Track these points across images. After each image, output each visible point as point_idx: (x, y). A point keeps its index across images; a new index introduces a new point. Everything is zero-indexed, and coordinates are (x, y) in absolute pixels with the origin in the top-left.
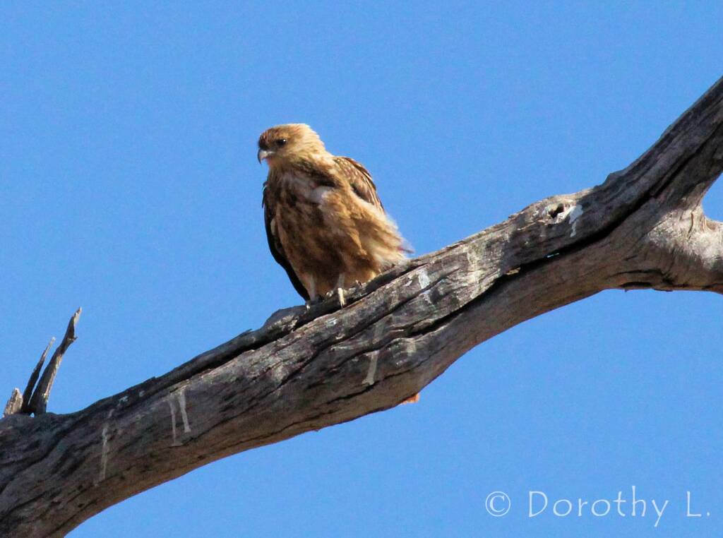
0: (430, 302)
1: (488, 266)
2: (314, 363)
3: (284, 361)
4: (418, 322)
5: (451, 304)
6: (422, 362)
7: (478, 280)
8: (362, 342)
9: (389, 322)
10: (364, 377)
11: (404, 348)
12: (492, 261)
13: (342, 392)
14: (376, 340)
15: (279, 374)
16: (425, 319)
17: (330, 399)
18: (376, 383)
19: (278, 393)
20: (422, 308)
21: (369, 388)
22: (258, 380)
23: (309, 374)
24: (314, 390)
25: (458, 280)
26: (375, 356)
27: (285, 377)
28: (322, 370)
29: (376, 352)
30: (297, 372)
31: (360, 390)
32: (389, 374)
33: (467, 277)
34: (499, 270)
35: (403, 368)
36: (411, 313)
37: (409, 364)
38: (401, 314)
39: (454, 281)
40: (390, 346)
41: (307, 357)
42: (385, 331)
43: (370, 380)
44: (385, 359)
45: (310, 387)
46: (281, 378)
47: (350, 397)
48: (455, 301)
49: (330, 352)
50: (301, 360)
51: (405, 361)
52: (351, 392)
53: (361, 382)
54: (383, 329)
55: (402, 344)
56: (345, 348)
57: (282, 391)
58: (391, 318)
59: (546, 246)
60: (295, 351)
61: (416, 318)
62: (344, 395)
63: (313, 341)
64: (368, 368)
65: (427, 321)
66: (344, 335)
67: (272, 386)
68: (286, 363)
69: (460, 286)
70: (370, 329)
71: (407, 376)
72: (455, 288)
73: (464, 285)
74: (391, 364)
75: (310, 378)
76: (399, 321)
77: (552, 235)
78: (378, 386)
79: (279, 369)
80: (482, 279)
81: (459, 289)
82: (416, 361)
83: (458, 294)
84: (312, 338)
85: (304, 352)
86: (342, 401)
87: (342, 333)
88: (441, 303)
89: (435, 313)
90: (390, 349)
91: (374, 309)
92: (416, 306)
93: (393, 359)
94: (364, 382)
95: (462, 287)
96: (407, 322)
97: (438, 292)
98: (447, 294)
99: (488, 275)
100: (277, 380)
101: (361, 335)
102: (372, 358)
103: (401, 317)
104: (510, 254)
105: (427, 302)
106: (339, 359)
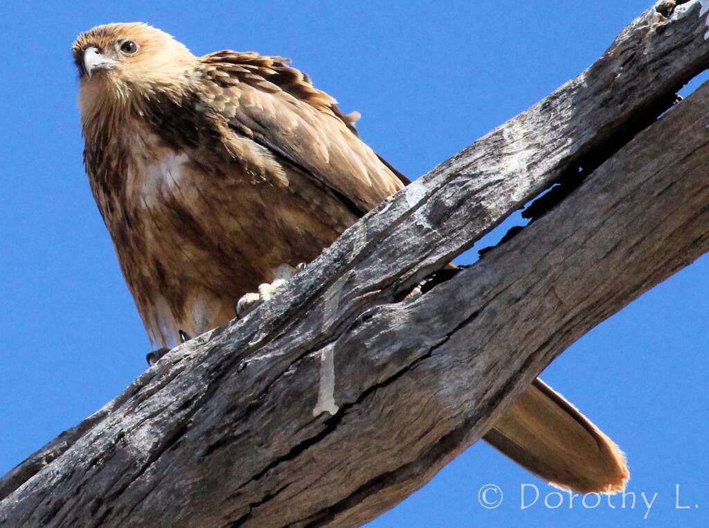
0: (427, 226)
1: (548, 138)
2: (213, 403)
3: (153, 415)
4: (409, 269)
5: (472, 219)
6: (433, 348)
7: (525, 166)
8: (300, 336)
9: (351, 282)
10: (314, 401)
11: (384, 324)
12: (555, 128)
13: (280, 443)
14: (328, 323)
15: (143, 440)
16: (422, 260)
17: (258, 468)
18: (344, 409)
19: (148, 477)
20: (414, 240)
21: (333, 423)
22: (100, 462)
23: (207, 424)
24: (218, 453)
25: (481, 173)
26: (328, 354)
27: (156, 445)
28: (229, 410)
29: (330, 347)
30: (182, 429)
31: (313, 431)
32: (367, 386)
33: (502, 165)
34: (570, 141)
35: (391, 365)
36: (392, 255)
37: (403, 354)
38: (372, 262)
39: (474, 176)
40: (355, 325)
41: (195, 397)
42: (343, 302)
43: (328, 405)
44: (348, 356)
45: (210, 450)
46: (149, 447)
47: (296, 451)
48: (480, 213)
49: (239, 372)
50: (186, 404)
51: (396, 347)
52: (297, 440)
53: (310, 412)
54: (338, 300)
55: (378, 316)
56: (269, 355)
57: (154, 472)
58: (353, 276)
59: (654, 70)
60: (173, 393)
61: (402, 262)
62: (285, 452)
63: (205, 365)
64: (317, 381)
65: (427, 261)
66: (264, 335)
67: (133, 468)
68: (157, 419)
69: (485, 182)
70: (313, 308)
71: (407, 381)
72: (477, 187)
73: (494, 178)
74: (363, 361)
75: (208, 433)
76: (369, 276)
77: (664, 46)
78: (352, 417)
79: (143, 432)
80: (535, 163)
81: (485, 187)
82: (418, 346)
83: (483, 199)
84: (205, 359)
85: (192, 389)
86: (283, 464)
87: (262, 331)
88: (452, 223)
89: (442, 244)
90: (356, 332)
91: (320, 272)
92: (400, 239)
93: (367, 350)
94: (316, 412)
95: (490, 184)
96: (385, 273)
97: (443, 203)
98: (460, 203)
99: (547, 154)
100: (139, 452)
101: (297, 324)
102: (323, 358)
103: (372, 269)
104: (590, 107)
105: (421, 227)
106: (260, 380)
